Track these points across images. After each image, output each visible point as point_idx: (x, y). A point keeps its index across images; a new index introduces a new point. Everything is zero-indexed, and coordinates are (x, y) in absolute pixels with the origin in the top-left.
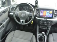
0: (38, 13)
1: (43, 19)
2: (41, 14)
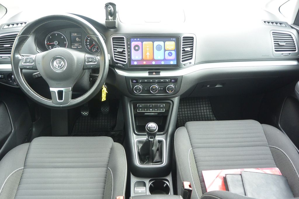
0: (122, 53)
1: (145, 74)
2: (136, 56)
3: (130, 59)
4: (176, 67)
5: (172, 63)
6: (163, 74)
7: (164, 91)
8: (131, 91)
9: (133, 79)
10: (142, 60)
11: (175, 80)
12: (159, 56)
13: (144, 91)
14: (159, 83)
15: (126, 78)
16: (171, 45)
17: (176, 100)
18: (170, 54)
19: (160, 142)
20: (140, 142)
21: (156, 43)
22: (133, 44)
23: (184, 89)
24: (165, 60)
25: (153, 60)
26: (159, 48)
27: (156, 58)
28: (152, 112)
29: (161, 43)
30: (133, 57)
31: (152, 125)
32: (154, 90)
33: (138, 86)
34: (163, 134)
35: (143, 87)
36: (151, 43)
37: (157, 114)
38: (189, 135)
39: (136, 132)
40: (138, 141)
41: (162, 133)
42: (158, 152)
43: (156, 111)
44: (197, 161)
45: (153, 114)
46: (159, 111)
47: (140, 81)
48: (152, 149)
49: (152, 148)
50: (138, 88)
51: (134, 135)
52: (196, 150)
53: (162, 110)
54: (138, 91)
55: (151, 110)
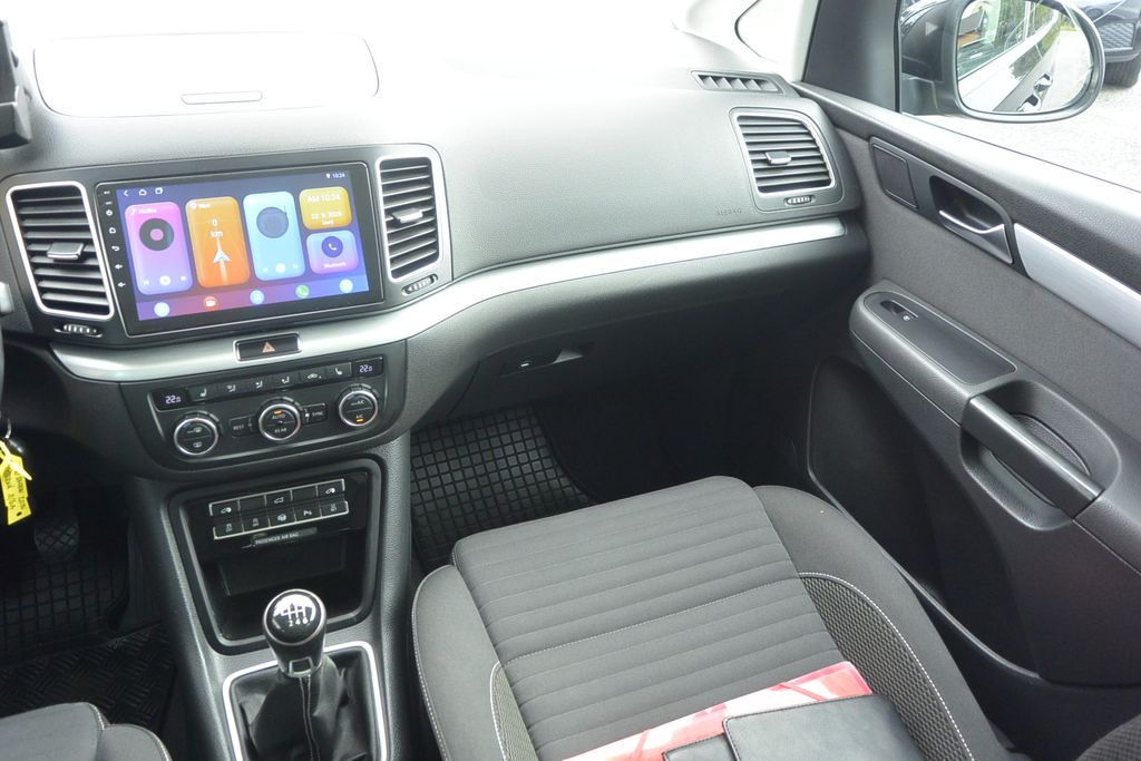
3: (128, 295)
4: (372, 302)
5: (346, 287)
6: (313, 344)
7: (331, 420)
8: (164, 452)
9: (160, 388)
10: (197, 289)
11: (375, 363)
12: (277, 260)
13: (228, 440)
14: (299, 388)
15: (124, 389)
16: (329, 204)
17: (395, 453)
18: (332, 248)
19: (350, 661)
20: (247, 686)
21: (255, 203)
22: (135, 215)
23: (420, 398)
24: (309, 276)
25: (254, 282)
26: (272, 223)
27: (262, 272)
28: (285, 527)
29: (281, 200)
30: (144, 284)
31: (295, 605)
32: (280, 426)
33: (192, 423)
34: (360, 619)
35: (222, 421)
36: (229, 201)
37: (312, 531)
38: (476, 599)
39: (223, 641)
40: (239, 685)
41: (352, 615)
42: (344, 711)
43: (308, 517)
44: (531, 721)
45: (294, 535)
46: (322, 518)
47: (203, 395)
48: (316, 714)
49: (313, 709)
50: (198, 430)
51: (216, 656)
52: (519, 665)
53: (333, 508)
54: (198, 445)
55: (283, 518)
